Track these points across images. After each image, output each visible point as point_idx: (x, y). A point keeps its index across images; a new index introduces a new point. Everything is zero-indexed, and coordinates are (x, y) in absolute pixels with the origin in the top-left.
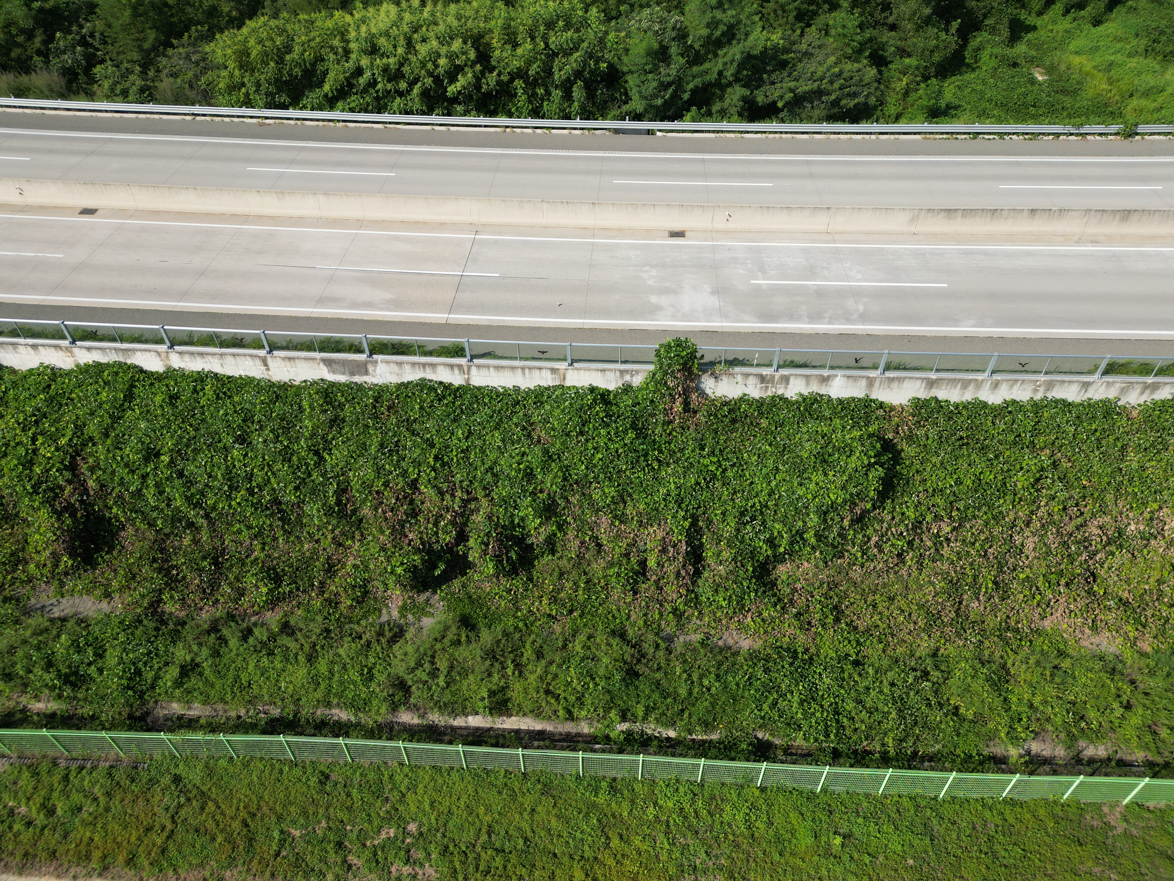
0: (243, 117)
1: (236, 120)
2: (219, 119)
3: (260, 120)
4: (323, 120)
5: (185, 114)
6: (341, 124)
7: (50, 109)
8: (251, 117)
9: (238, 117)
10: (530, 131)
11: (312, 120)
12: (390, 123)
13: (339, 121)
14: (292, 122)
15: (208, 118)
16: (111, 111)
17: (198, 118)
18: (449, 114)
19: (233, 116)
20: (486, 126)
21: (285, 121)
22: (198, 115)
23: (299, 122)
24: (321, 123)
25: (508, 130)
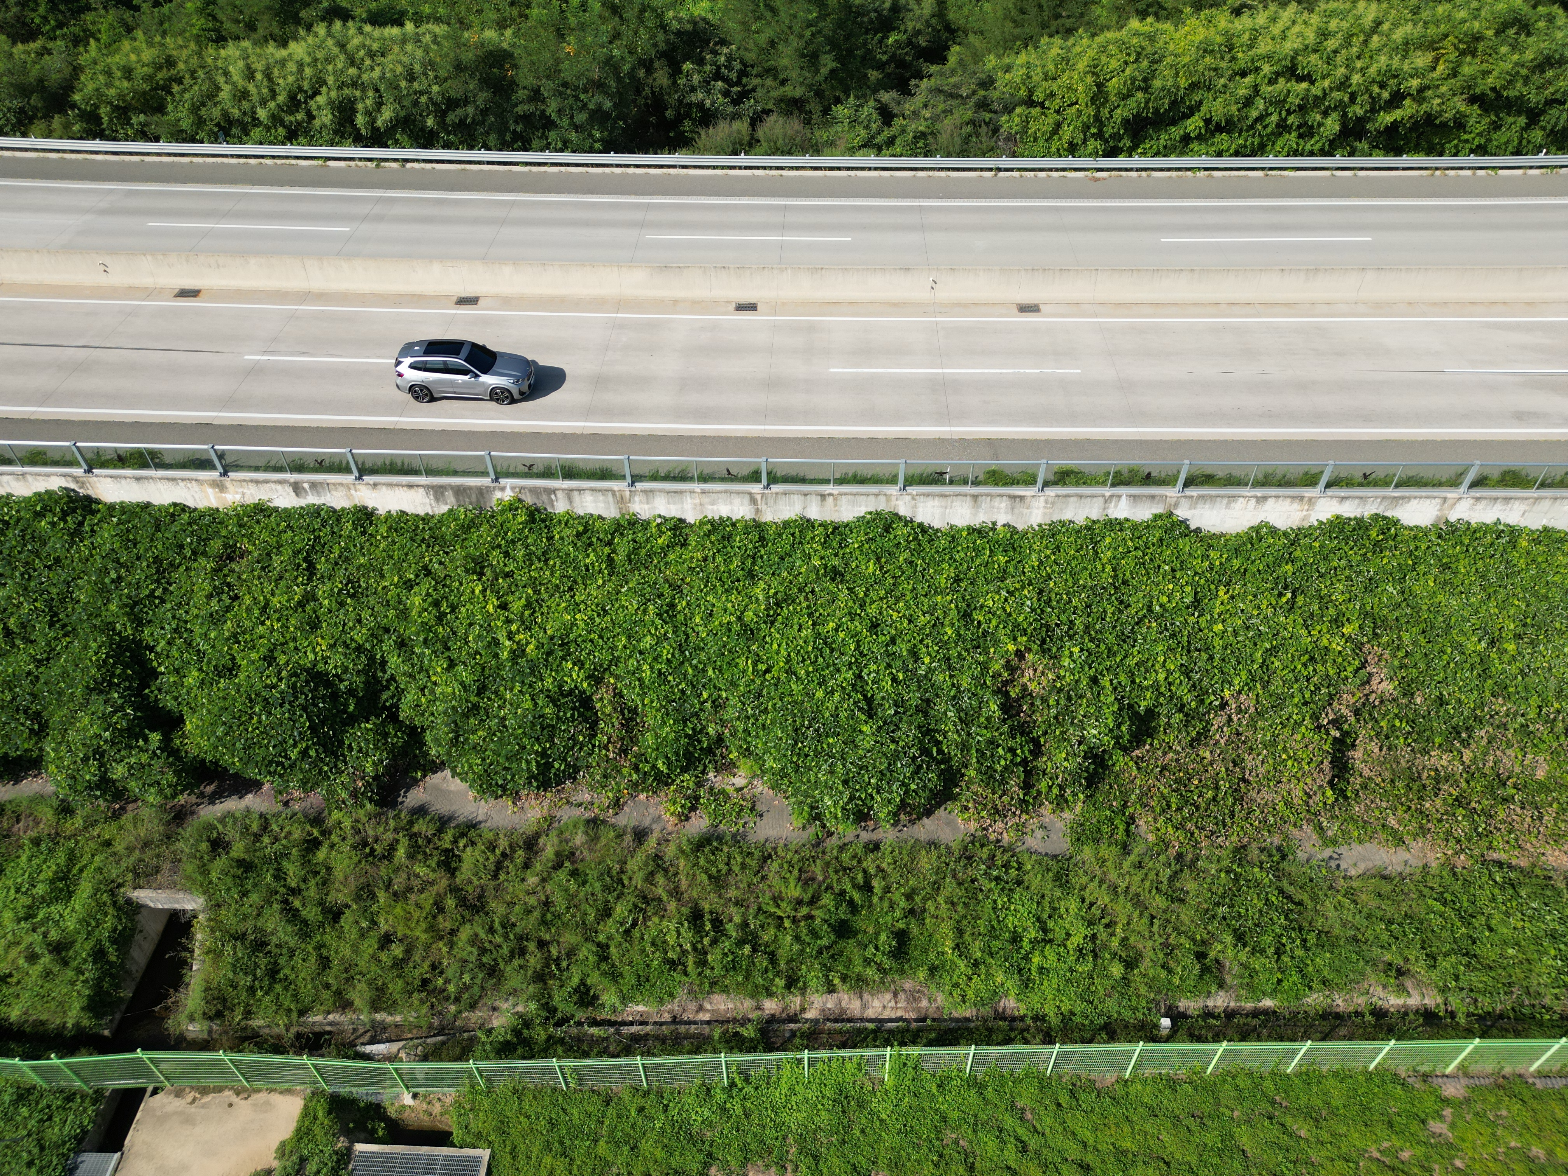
0: (1064, 170)
1: (1055, 174)
2: (1032, 174)
3: (1088, 173)
4: (1179, 169)
5: (982, 169)
6: (1203, 173)
7: (792, 168)
8: (1076, 170)
9: (1057, 170)
10: (1469, 173)
11: (1161, 170)
12: (1271, 169)
13: (1199, 169)
14: (1134, 174)
15: (1016, 174)
16: (876, 169)
17: (1001, 174)
18: (1351, 154)
19: (1051, 170)
20: (1404, 169)
21: (1123, 173)
22: (999, 170)
23: (1144, 174)
24: (1174, 174)
25: (1438, 173)
